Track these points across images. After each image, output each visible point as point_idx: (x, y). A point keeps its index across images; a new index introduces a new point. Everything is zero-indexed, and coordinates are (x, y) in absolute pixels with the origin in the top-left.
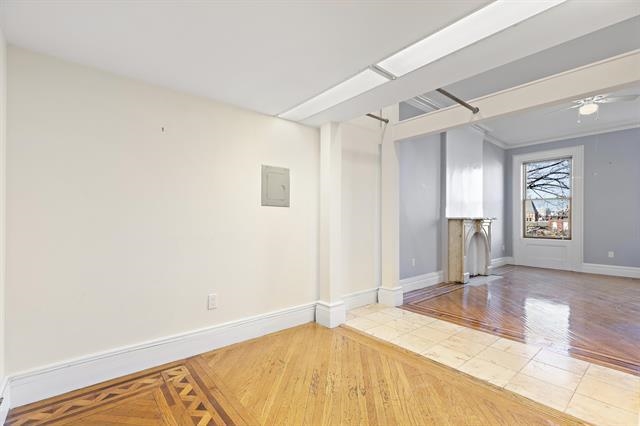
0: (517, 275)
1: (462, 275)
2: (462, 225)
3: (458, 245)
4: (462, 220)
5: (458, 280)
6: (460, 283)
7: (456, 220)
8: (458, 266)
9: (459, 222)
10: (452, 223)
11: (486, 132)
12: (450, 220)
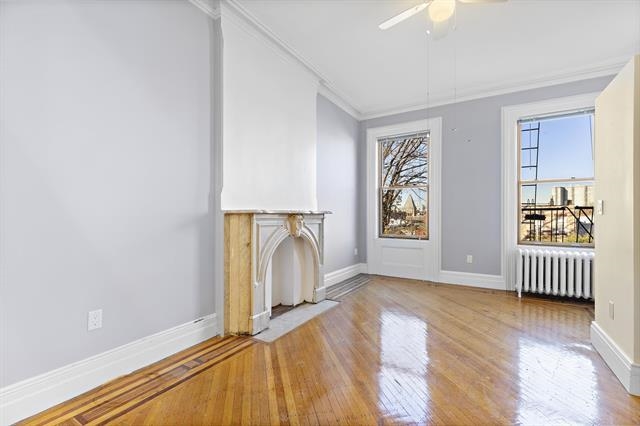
0: (375, 291)
1: (250, 321)
2: (250, 224)
3: (243, 263)
4: (250, 215)
5: (243, 329)
6: (247, 335)
7: (239, 214)
8: (244, 301)
9: (244, 219)
10: (234, 220)
11: (322, 82)
12: (228, 215)
